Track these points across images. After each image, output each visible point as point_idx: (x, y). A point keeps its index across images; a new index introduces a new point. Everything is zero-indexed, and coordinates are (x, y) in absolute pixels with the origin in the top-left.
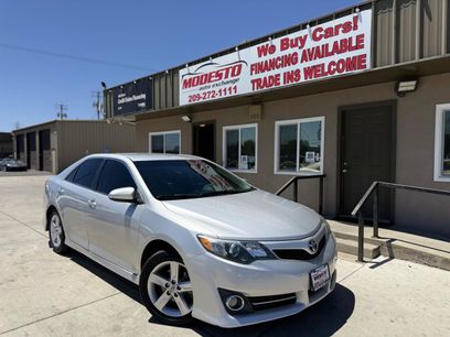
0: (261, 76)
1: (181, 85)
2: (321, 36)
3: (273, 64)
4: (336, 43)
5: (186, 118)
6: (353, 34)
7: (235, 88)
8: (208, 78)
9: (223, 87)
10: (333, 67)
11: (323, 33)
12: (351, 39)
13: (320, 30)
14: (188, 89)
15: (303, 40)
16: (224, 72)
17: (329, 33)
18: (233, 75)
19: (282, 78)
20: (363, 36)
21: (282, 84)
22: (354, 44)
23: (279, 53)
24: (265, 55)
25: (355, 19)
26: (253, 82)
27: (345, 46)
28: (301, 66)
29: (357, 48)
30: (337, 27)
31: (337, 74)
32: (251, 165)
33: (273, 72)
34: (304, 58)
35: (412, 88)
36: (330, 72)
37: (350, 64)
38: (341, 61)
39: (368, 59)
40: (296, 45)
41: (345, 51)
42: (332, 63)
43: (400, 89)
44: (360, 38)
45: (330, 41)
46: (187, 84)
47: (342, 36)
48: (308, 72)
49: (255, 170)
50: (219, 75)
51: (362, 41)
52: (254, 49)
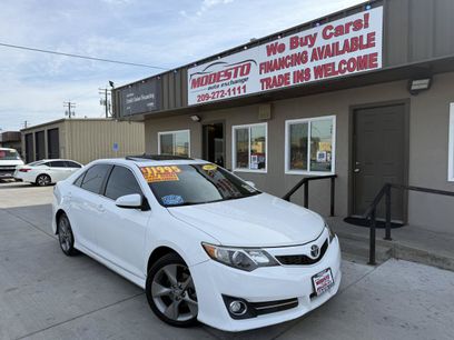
0: (271, 75)
1: (190, 85)
2: (331, 34)
3: (283, 63)
4: (346, 41)
5: (195, 118)
6: (364, 32)
7: (244, 87)
8: (217, 77)
9: (232, 87)
10: (343, 66)
11: (333, 31)
12: (361, 37)
13: (330, 27)
14: (197, 89)
15: (313, 39)
16: (233, 71)
17: (340, 31)
18: (242, 74)
19: (291, 77)
20: (374, 34)
21: (292, 84)
22: (365, 42)
23: (288, 52)
24: (274, 53)
25: (367, 16)
26: (262, 81)
27: (356, 44)
28: (311, 65)
29: (368, 46)
30: (348, 25)
31: (347, 73)
32: (261, 166)
33: (283, 72)
34: (314, 57)
35: (425, 86)
36: (340, 70)
37: (361, 62)
38: (352, 60)
39: (380, 58)
40: (306, 44)
41: (355, 50)
42: (343, 62)
43: (413, 88)
44: (371, 36)
45: (341, 39)
46: (196, 83)
47: (352, 34)
48: (318, 71)
49: (265, 171)
50: (228, 74)
51: (374, 39)
52: (263, 47)
